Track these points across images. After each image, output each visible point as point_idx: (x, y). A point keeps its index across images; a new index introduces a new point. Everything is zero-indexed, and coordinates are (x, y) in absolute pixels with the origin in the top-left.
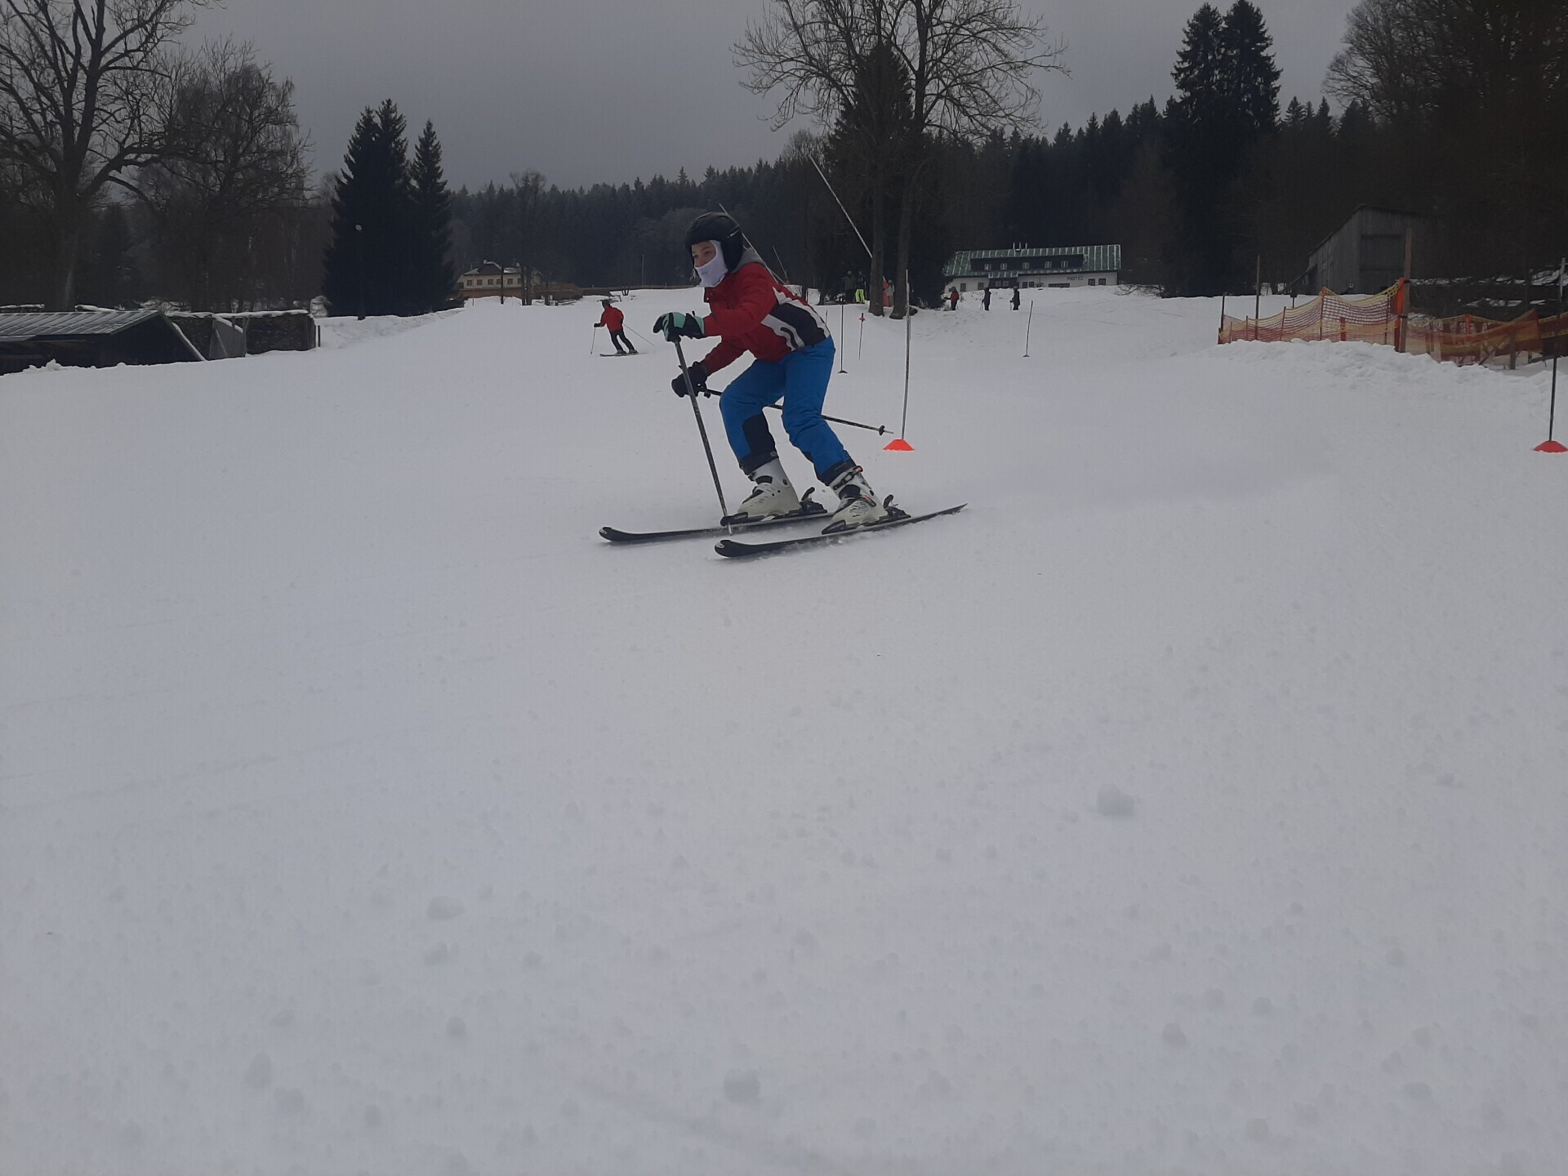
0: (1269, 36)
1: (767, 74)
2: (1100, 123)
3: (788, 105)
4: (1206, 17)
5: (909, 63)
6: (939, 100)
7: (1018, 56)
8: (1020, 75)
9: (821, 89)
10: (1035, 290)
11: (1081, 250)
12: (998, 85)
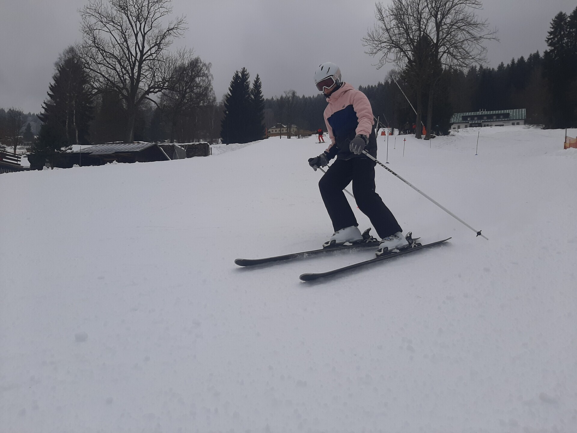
1: (375, 48)
2: (516, 62)
3: (383, 59)
4: (561, 17)
5: (432, 40)
6: (445, 54)
7: (477, 35)
8: (478, 42)
9: (397, 53)
10: (489, 127)
11: (509, 111)
12: (469, 46)
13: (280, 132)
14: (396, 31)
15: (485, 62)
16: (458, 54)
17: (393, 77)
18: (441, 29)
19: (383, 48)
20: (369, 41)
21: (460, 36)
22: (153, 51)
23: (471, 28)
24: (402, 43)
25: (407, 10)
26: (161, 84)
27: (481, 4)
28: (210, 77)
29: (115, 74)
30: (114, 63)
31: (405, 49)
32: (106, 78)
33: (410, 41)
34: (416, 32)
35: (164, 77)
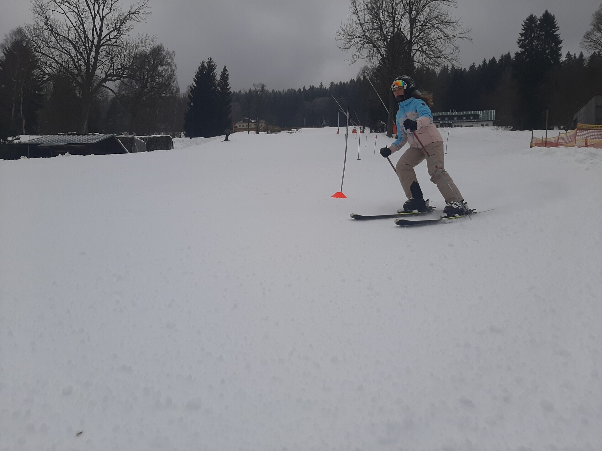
0: (558, 26)
1: (348, 43)
2: (487, 62)
3: (356, 55)
4: (531, 19)
5: (405, 37)
6: (418, 52)
7: (450, 34)
8: (451, 41)
9: (370, 48)
10: (459, 128)
11: (478, 112)
12: (442, 45)
13: (248, 127)
14: (370, 26)
15: (457, 61)
16: (431, 53)
17: (365, 74)
18: (415, 26)
19: (356, 43)
20: (343, 35)
21: (434, 34)
22: (112, 35)
23: (445, 27)
24: (375, 39)
25: (381, 5)
26: (120, 71)
27: (455, 2)
28: (173, 67)
29: (70, 59)
30: (69, 48)
31: (378, 45)
32: (60, 63)
33: (384, 37)
34: (390, 28)
35: (123, 65)
